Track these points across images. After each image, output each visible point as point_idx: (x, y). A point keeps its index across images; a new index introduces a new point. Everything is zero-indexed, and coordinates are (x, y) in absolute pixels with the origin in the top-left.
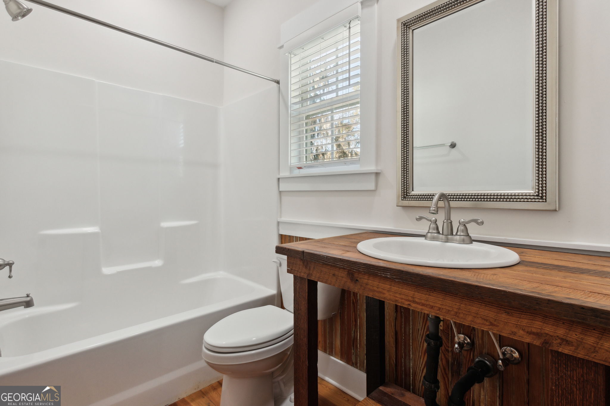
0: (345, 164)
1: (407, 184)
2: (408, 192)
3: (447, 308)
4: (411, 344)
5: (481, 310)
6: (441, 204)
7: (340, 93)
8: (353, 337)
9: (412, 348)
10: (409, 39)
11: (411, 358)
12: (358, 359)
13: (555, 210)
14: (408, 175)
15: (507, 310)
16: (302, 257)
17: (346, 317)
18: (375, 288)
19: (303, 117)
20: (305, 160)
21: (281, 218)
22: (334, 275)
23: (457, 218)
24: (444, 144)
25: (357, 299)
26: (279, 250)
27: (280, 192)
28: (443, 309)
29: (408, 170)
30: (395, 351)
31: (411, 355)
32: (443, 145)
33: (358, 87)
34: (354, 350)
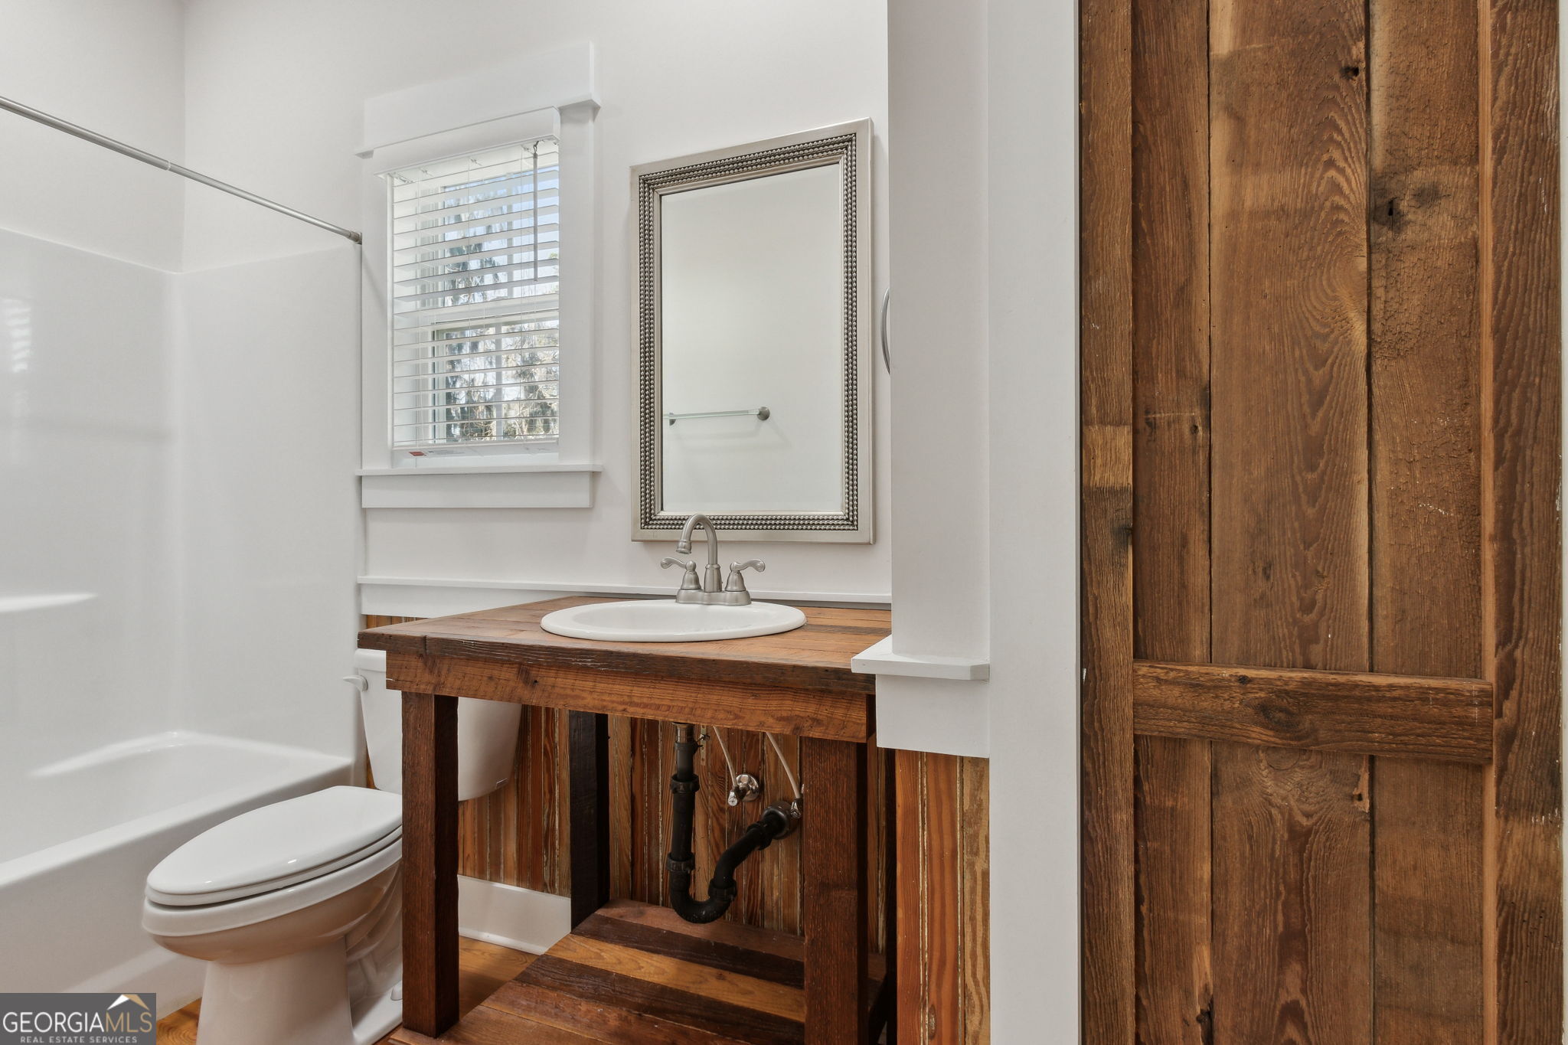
0: (527, 449)
1: (651, 496)
2: (652, 511)
3: (680, 704)
4: (660, 813)
5: (723, 698)
6: (700, 535)
7: (517, 292)
8: (546, 826)
9: (662, 821)
10: (653, 212)
11: (660, 841)
12: (557, 873)
13: (869, 544)
14: (652, 479)
15: (755, 692)
16: (423, 649)
17: (529, 788)
18: (569, 692)
19: (425, 334)
20: (431, 436)
21: (366, 574)
22: (491, 678)
23: (728, 560)
24: (747, 411)
25: (554, 742)
26: (366, 641)
27: (364, 512)
28: (673, 706)
29: (652, 469)
30: (630, 836)
31: (661, 836)
32: (745, 413)
33: (554, 286)
34: (547, 856)
